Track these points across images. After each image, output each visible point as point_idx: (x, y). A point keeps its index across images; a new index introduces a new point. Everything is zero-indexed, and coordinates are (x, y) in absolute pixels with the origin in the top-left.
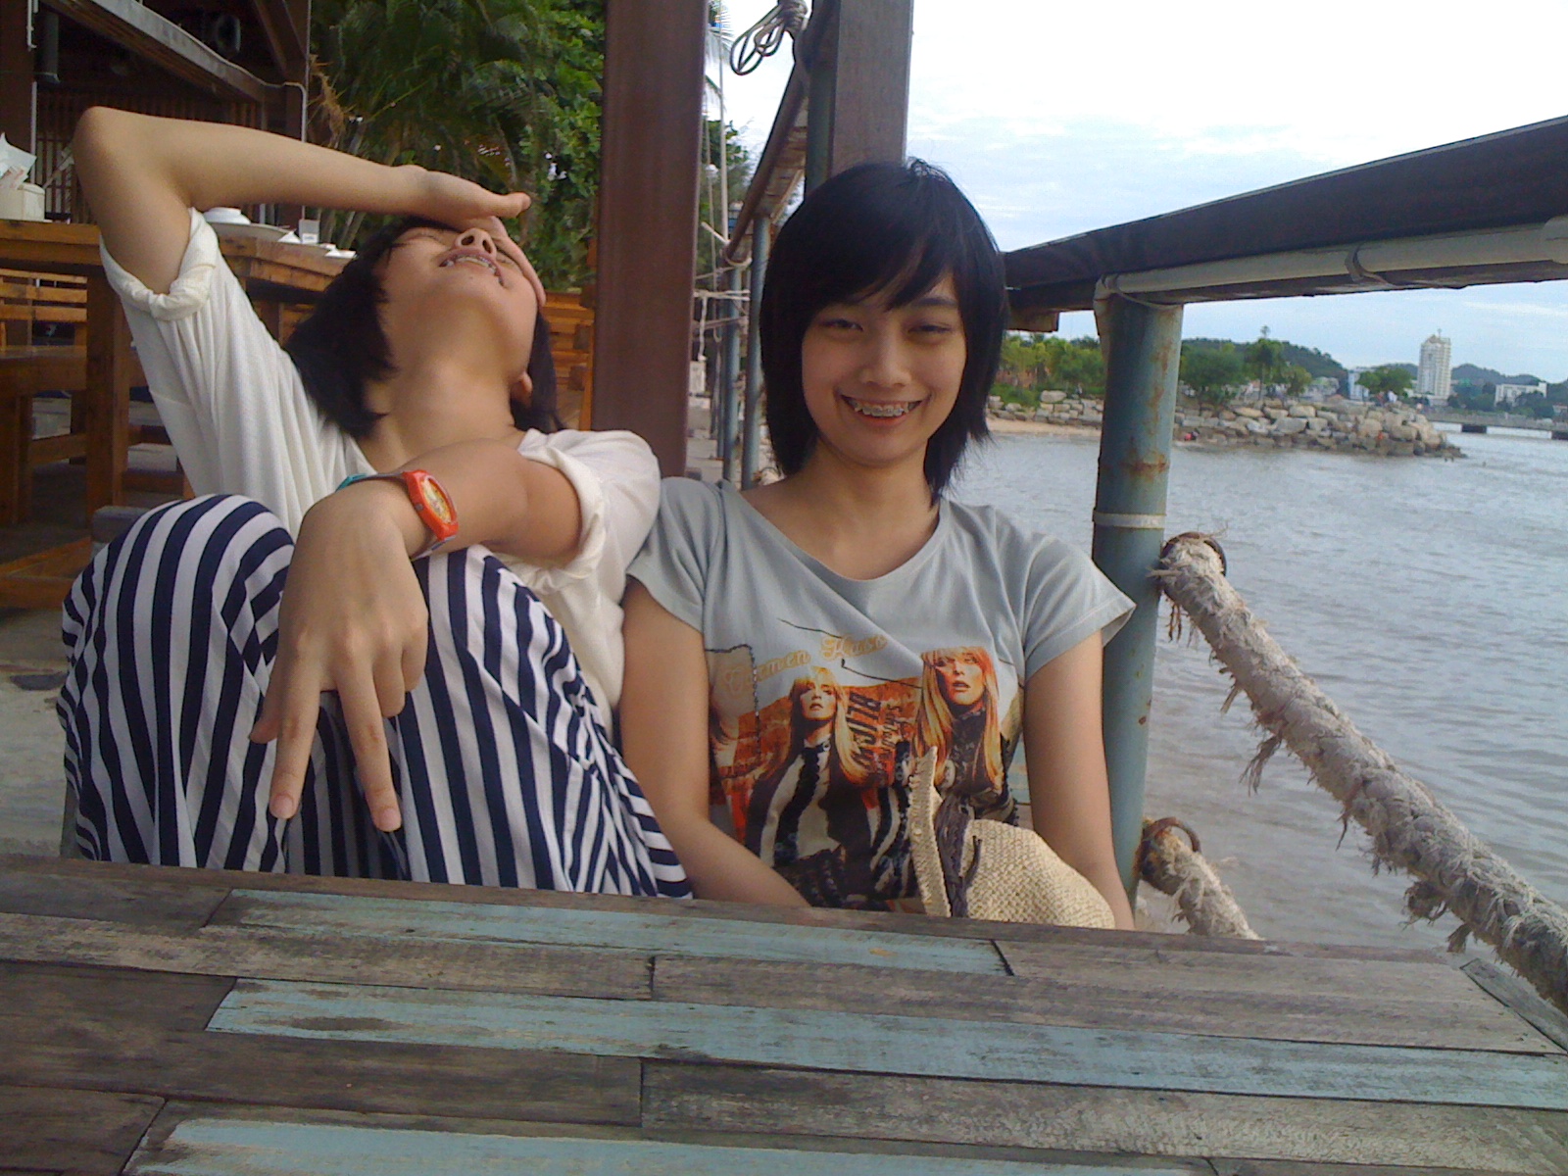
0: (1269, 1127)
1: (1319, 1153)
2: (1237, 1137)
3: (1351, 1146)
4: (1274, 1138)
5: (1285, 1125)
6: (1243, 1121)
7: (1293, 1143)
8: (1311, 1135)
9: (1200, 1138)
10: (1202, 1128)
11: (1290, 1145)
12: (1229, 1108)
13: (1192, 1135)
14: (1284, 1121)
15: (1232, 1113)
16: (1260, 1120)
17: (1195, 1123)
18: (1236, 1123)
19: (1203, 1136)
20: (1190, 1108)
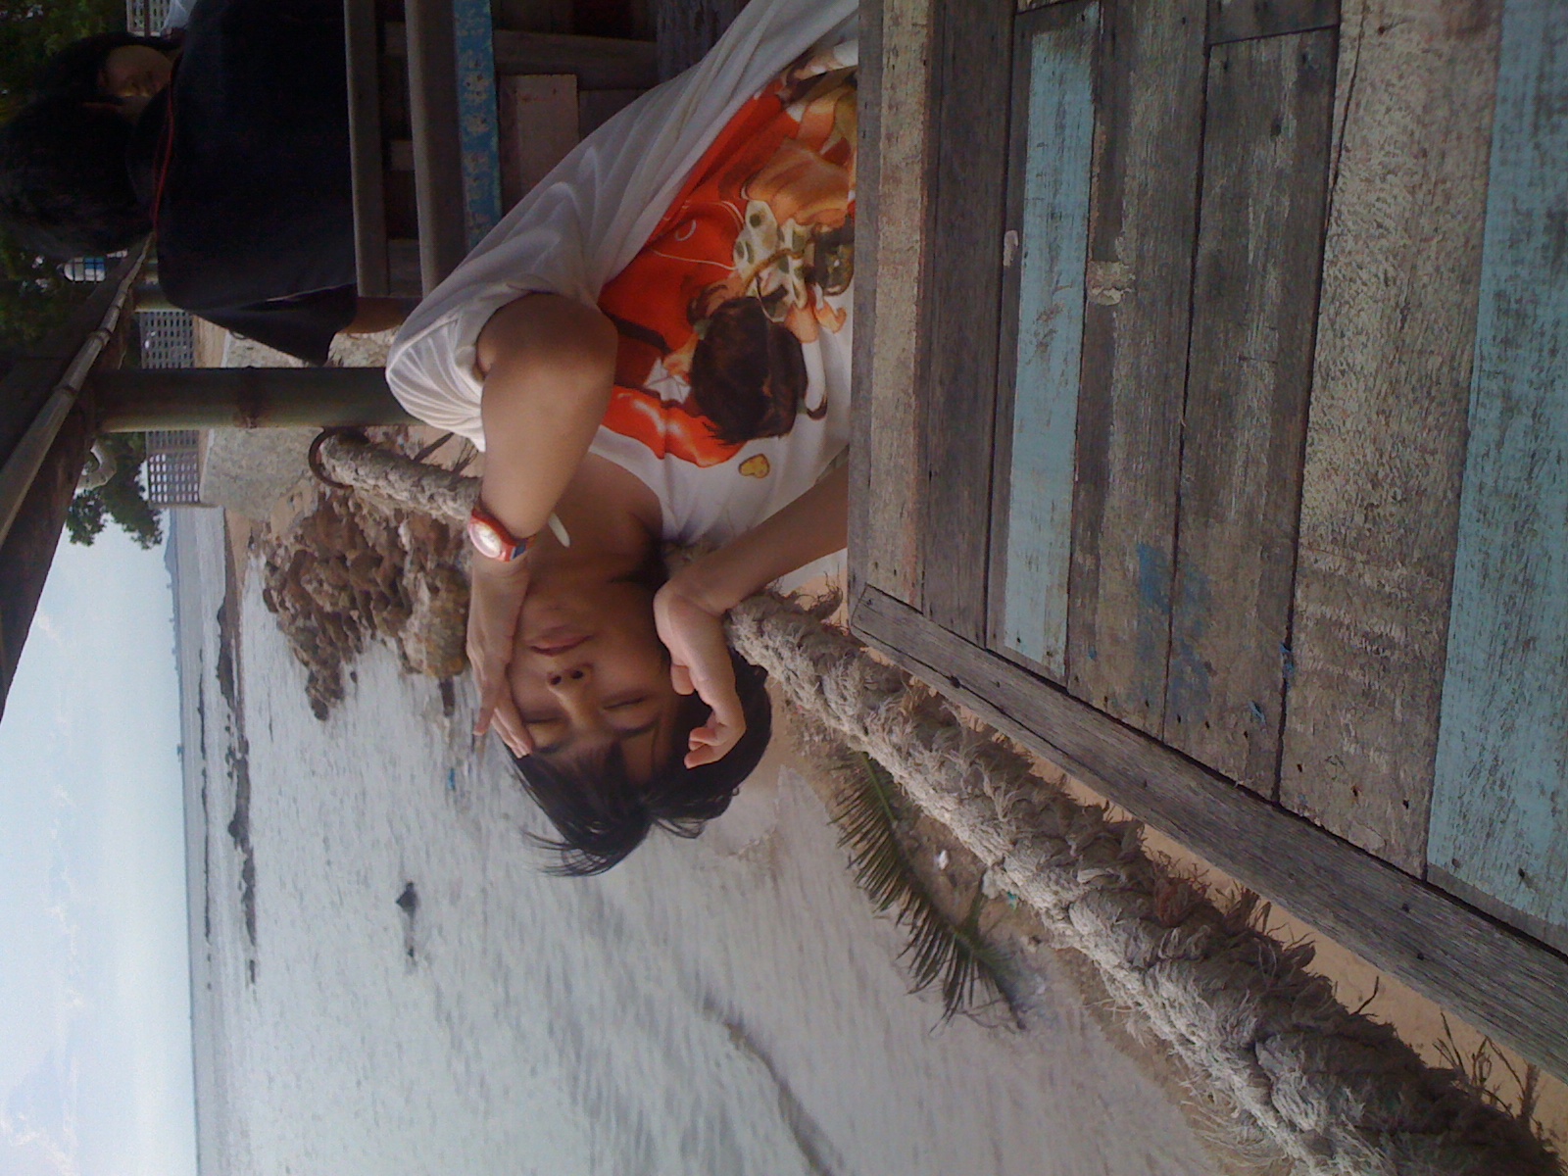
0: (1407, 161)
1: (1344, 209)
2: (1386, 97)
3: (1364, 275)
4: (1377, 157)
5: (1412, 191)
6: (1419, 121)
7: (1368, 181)
8: (1387, 222)
9: (1381, 30)
10: (1404, 43)
11: (1364, 175)
12: (1453, 113)
13: (1387, 21)
14: (1420, 195)
15: (1442, 112)
16: (1425, 154)
17: (1415, 36)
18: (1419, 111)
19: (1385, 38)
20: (1453, 41)
